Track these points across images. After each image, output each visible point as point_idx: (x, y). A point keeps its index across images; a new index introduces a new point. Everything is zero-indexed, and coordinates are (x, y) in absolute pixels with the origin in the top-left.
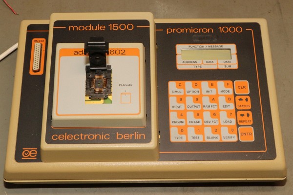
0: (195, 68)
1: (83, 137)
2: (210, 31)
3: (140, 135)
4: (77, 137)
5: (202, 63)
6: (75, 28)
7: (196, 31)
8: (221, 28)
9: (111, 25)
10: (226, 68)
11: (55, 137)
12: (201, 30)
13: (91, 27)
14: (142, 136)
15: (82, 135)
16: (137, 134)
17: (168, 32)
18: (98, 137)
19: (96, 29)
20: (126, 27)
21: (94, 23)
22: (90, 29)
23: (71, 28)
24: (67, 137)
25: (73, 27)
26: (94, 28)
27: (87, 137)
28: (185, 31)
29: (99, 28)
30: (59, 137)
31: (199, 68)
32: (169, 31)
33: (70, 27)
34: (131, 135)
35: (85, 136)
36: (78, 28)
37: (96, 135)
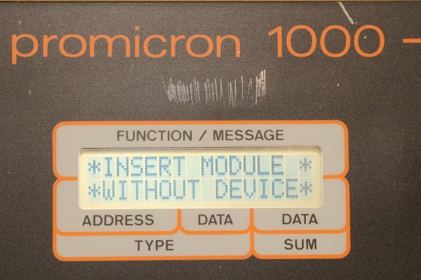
0: (145, 254)
2: (228, 47)
5: (179, 227)
7: (156, 46)
8: (279, 30)
10: (294, 254)
12: (180, 46)
17: (15, 52)
28: (101, 46)
31: (161, 254)
32: (25, 46)
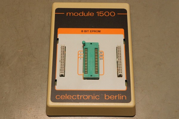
1: (79, 97)
3: (122, 96)
4: (74, 97)
6: (71, 14)
9: (98, 12)
11: (58, 97)
13: (83, 14)
14: (124, 98)
15: (78, 96)
16: (120, 95)
18: (91, 97)
19: (87, 15)
20: (110, 14)
21: (86, 10)
22: (83, 15)
23: (69, 14)
24: (67, 97)
25: (70, 14)
26: (86, 14)
27: (82, 97)
29: (89, 14)
30: (61, 97)
33: (67, 13)
34: (116, 96)
35: (81, 96)
36: (74, 14)
37: (89, 96)
